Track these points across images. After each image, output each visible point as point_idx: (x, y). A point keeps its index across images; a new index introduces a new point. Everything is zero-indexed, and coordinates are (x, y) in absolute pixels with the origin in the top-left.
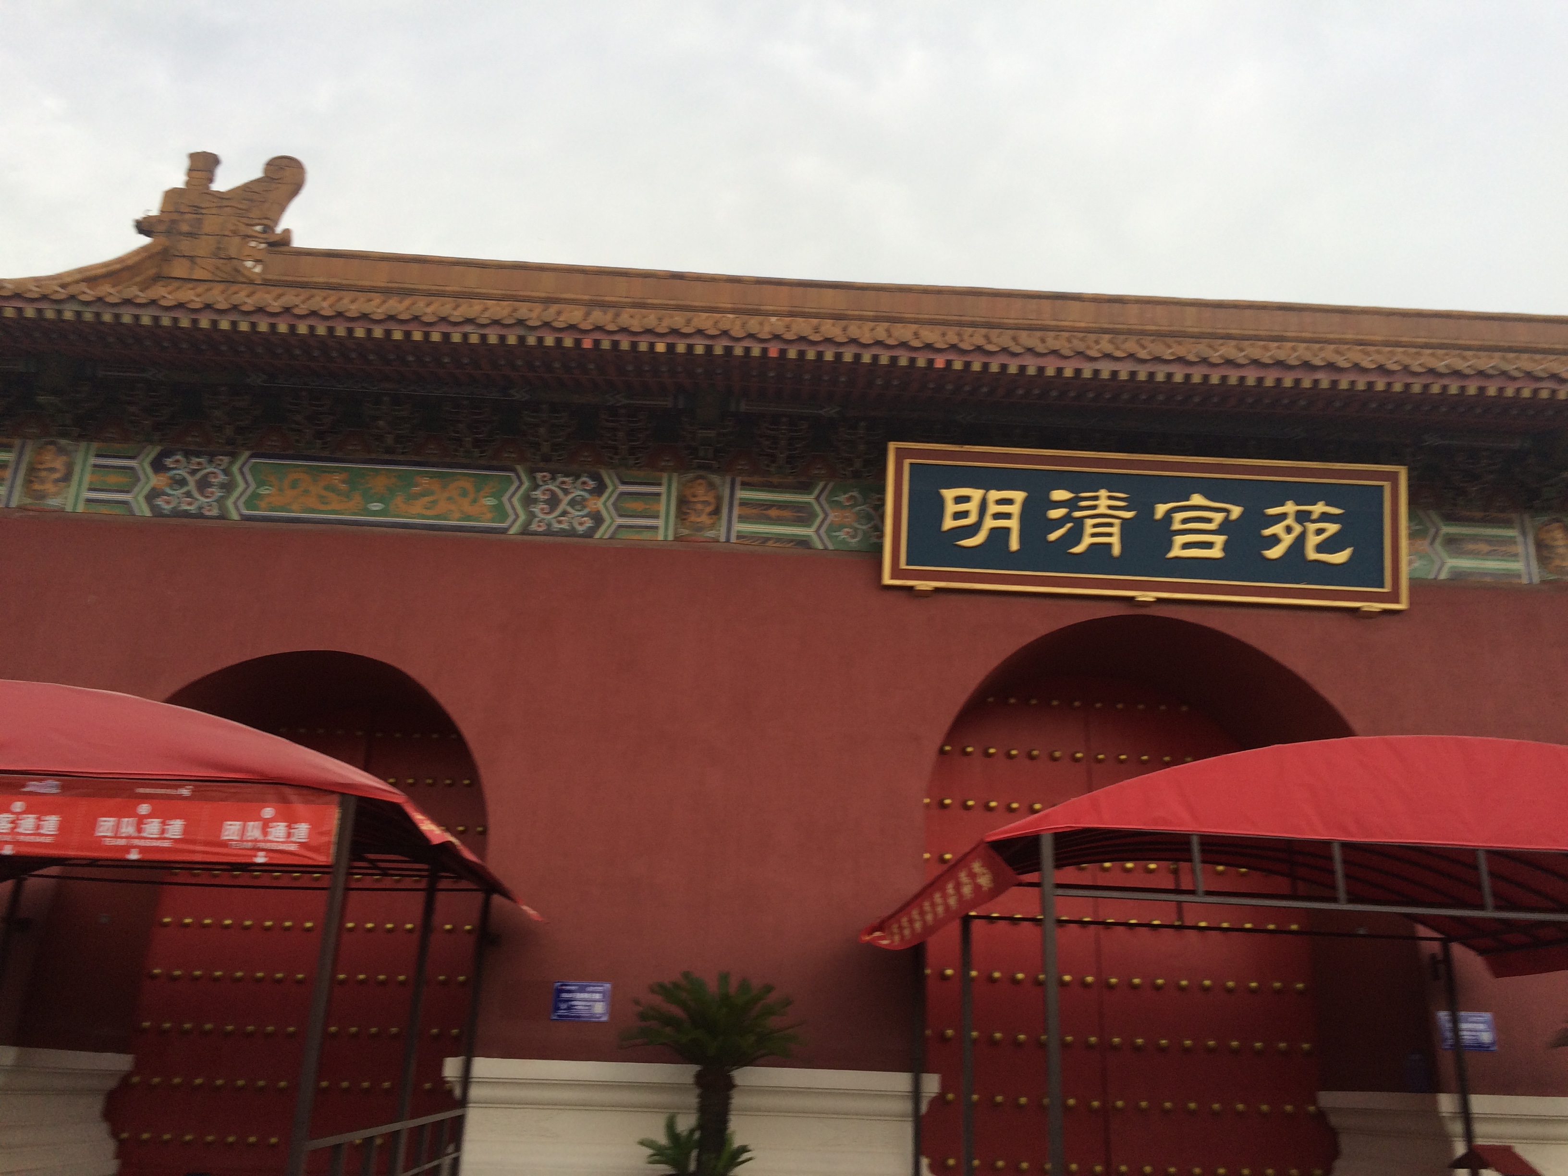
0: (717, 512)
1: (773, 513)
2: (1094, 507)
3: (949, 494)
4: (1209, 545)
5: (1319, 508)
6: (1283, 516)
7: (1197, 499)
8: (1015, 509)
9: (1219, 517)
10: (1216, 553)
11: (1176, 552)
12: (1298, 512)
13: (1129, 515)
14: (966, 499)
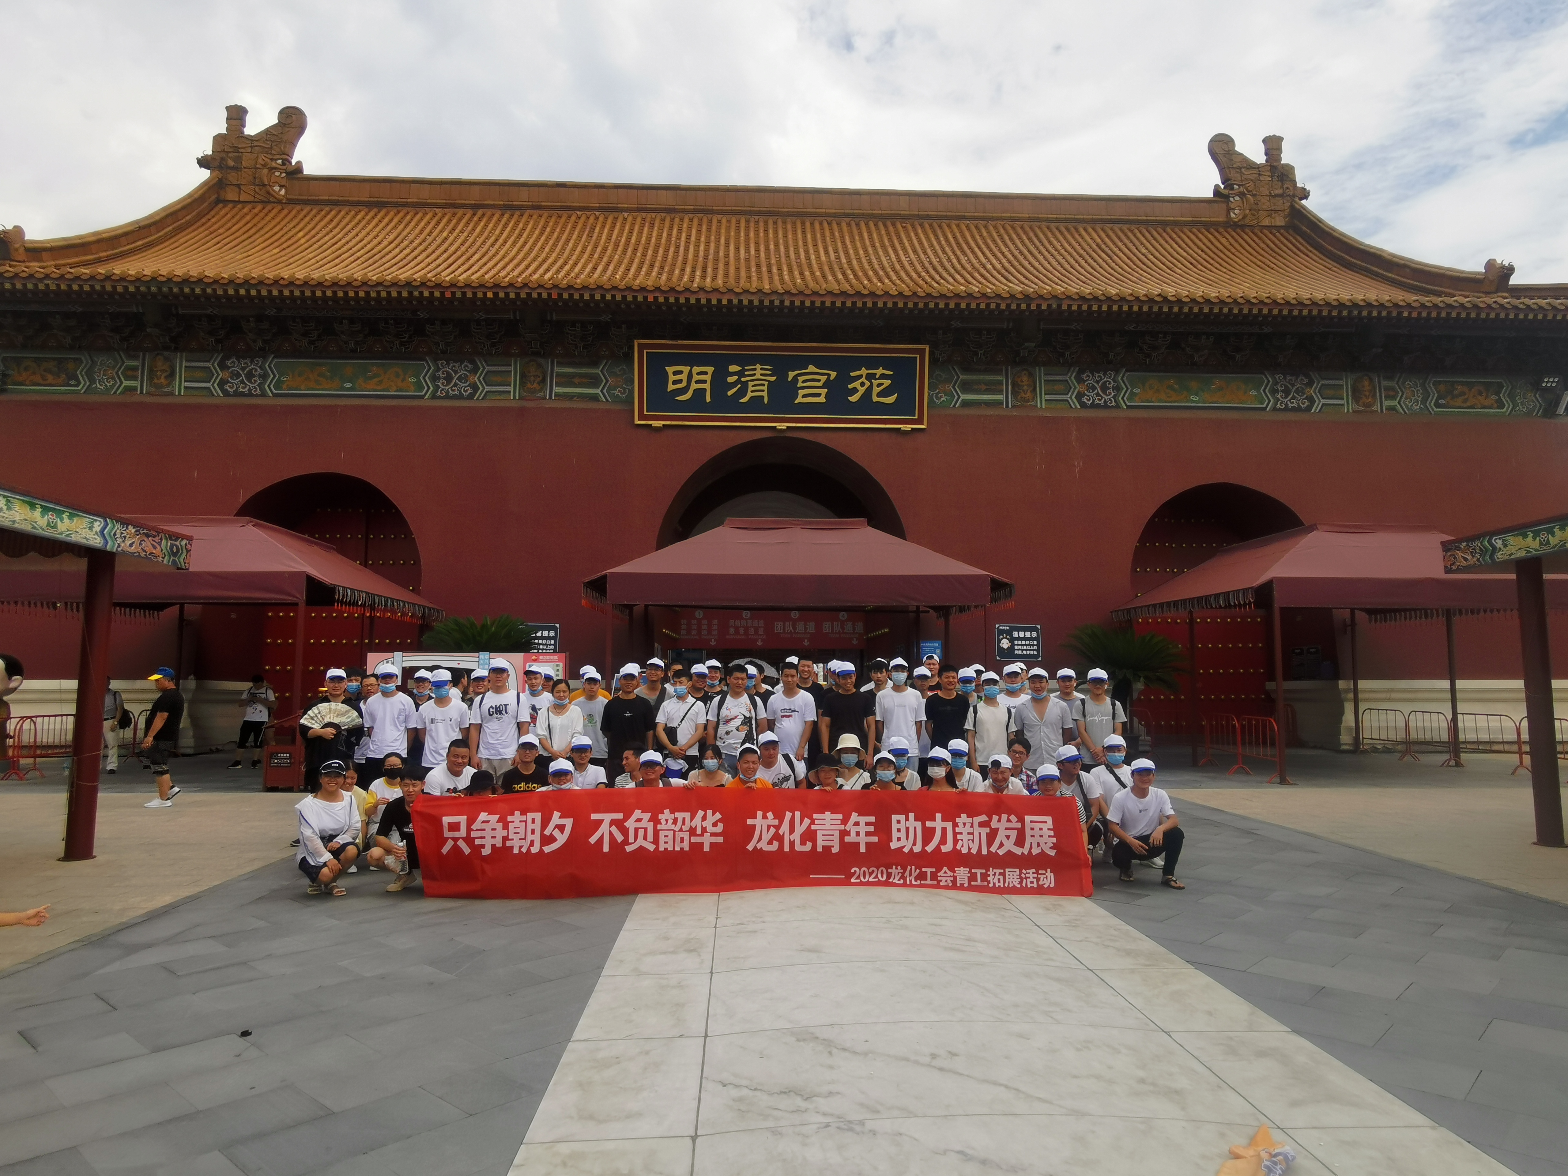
0: (544, 380)
1: (576, 380)
2: (754, 375)
3: (670, 370)
4: (819, 395)
5: (880, 371)
6: (861, 376)
7: (811, 368)
8: (708, 378)
9: (823, 378)
10: (822, 399)
11: (799, 400)
12: (868, 374)
13: (773, 379)
14: (681, 372)
